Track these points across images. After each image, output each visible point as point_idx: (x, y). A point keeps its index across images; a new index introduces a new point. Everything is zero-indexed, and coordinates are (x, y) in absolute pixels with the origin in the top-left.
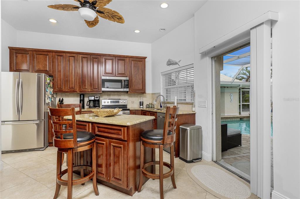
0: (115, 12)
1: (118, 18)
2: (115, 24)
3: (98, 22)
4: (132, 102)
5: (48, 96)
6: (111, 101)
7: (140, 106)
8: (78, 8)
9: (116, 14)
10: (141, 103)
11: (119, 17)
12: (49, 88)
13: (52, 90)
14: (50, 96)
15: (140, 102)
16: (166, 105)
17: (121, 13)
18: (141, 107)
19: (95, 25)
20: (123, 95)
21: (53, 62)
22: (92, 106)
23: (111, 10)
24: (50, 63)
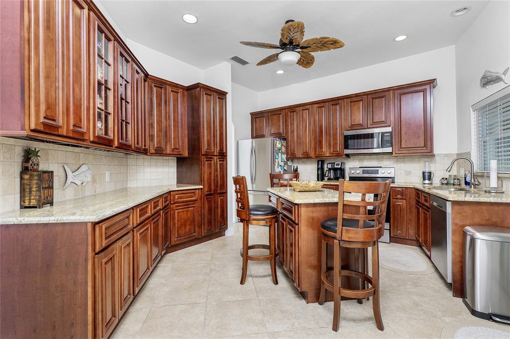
0: (322, 38)
1: (331, 44)
2: (333, 52)
3: (314, 59)
4: (405, 172)
5: (278, 164)
6: (363, 170)
7: (424, 179)
8: (277, 55)
9: (326, 40)
10: (427, 174)
11: (332, 41)
12: (280, 154)
13: (284, 157)
14: (282, 164)
15: (424, 173)
16: (476, 180)
17: (332, 36)
18: (427, 182)
19: (312, 63)
20: (388, 158)
21: (286, 121)
22: (332, 177)
23: (317, 39)
24: (283, 123)
